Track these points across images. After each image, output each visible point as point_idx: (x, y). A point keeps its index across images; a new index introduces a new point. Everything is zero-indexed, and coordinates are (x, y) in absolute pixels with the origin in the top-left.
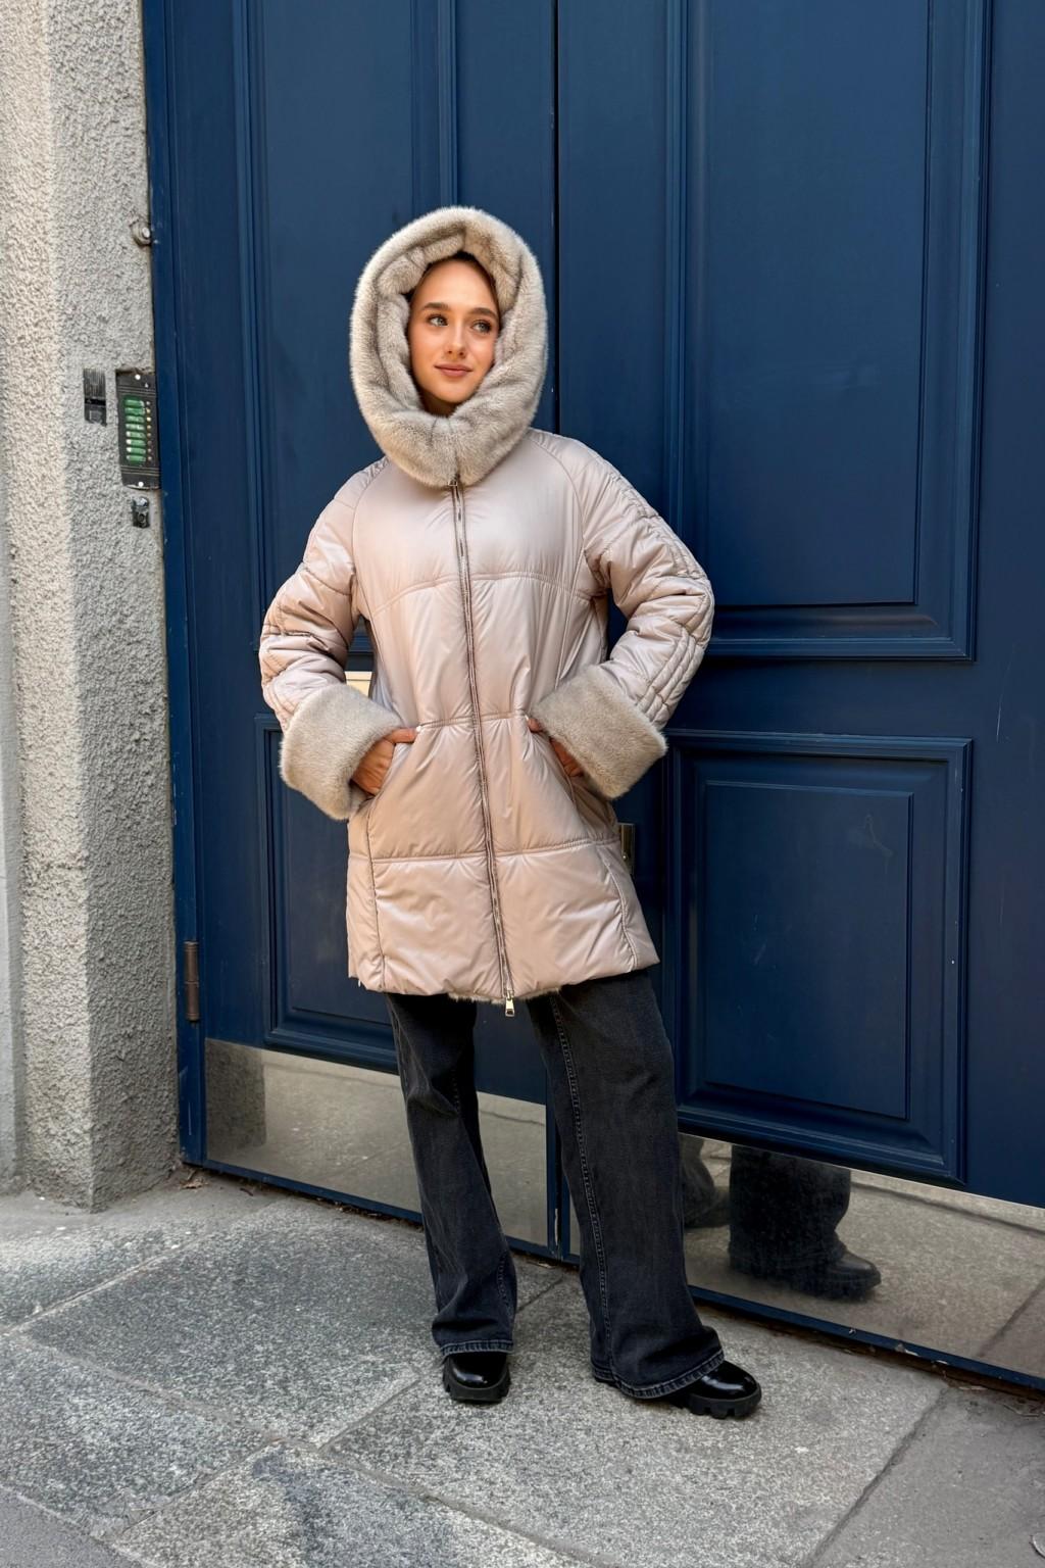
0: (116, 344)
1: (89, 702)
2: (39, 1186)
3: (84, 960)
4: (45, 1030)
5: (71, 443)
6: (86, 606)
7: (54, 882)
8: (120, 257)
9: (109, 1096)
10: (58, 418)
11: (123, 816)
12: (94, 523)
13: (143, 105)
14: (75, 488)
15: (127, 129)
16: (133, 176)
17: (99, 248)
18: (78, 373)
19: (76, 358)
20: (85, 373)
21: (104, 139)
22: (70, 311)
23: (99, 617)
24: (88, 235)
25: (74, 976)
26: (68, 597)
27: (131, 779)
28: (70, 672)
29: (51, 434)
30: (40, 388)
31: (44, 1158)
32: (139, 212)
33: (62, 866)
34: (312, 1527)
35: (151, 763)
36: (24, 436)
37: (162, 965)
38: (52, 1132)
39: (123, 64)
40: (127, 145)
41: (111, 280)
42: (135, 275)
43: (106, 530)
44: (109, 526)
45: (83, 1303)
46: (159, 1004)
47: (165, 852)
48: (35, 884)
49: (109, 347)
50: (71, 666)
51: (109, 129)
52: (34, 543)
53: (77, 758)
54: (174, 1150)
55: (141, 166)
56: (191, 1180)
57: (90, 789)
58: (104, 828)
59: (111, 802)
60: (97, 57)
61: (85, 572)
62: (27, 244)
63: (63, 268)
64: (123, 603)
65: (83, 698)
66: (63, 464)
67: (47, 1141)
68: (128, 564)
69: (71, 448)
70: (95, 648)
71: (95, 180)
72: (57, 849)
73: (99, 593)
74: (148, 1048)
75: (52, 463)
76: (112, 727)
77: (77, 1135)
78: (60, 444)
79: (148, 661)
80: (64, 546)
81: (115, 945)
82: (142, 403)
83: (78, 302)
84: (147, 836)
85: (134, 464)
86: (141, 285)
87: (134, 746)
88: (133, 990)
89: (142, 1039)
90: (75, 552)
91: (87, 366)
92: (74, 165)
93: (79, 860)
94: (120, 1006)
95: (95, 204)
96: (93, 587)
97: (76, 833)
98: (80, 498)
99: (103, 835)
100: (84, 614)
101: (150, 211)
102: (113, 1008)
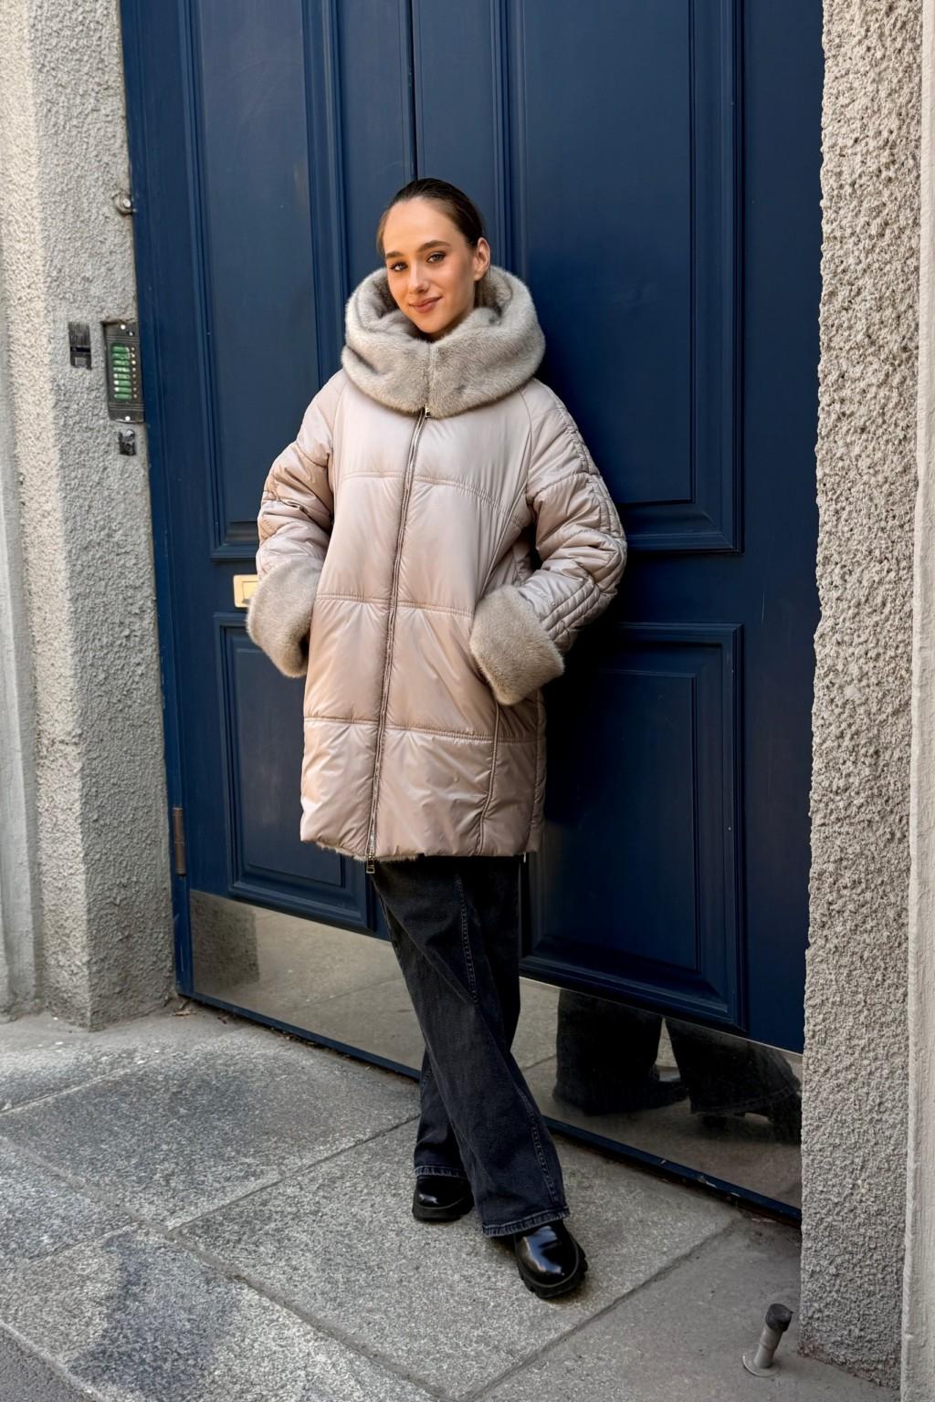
0: (100, 300)
1: (79, 604)
2: (54, 1008)
3: (79, 821)
4: (55, 879)
5: (58, 385)
7: (58, 755)
8: (103, 225)
9: (105, 935)
10: (46, 365)
11: (114, 700)
12: (82, 452)
13: (123, 94)
14: (62, 423)
15: (107, 116)
16: (114, 155)
17: (82, 219)
18: (63, 326)
19: (61, 314)
20: (70, 326)
21: (86, 125)
22: (54, 274)
23: (88, 533)
24: (70, 208)
25: (73, 834)
26: (59, 515)
27: (122, 669)
28: (62, 579)
29: (42, 379)
30: (33, 340)
31: (57, 985)
32: (121, 186)
33: (62, 742)
34: (127, 1292)
35: (141, 656)
36: (25, 381)
37: (156, 827)
38: (61, 964)
39: (102, 61)
40: (109, 130)
41: (94, 246)
42: (118, 240)
43: (93, 458)
44: (96, 455)
45: (46, 1104)
46: (153, 859)
47: (157, 731)
48: (46, 757)
49: (94, 303)
50: (63, 573)
51: (90, 117)
52: (35, 471)
53: (71, 651)
54: (171, 983)
55: (122, 147)
56: (183, 1009)
57: (82, 677)
58: (97, 710)
59: (103, 688)
60: (78, 56)
61: (74, 494)
62: (20, 219)
63: (48, 238)
64: (110, 519)
65: (74, 600)
66: (51, 403)
67: (58, 970)
68: (115, 487)
69: (58, 389)
70: (84, 558)
71: (77, 161)
72: (59, 727)
73: (88, 512)
74: (143, 896)
75: (43, 403)
76: (102, 625)
77: (78, 967)
78: (48, 386)
79: (135, 569)
80: (54, 473)
81: (109, 808)
82: (127, 349)
83: (63, 266)
84: (139, 718)
85: (121, 401)
86: (123, 249)
87: (124, 641)
88: (126, 847)
89: (137, 888)
90: (64, 477)
91: (72, 320)
92: (56, 150)
93: (74, 737)
94: (115, 860)
95: (76, 181)
96: (81, 507)
97: (70, 714)
98: (68, 431)
99: (96, 716)
100: (74, 529)
101: (130, 185)
102: (108, 861)
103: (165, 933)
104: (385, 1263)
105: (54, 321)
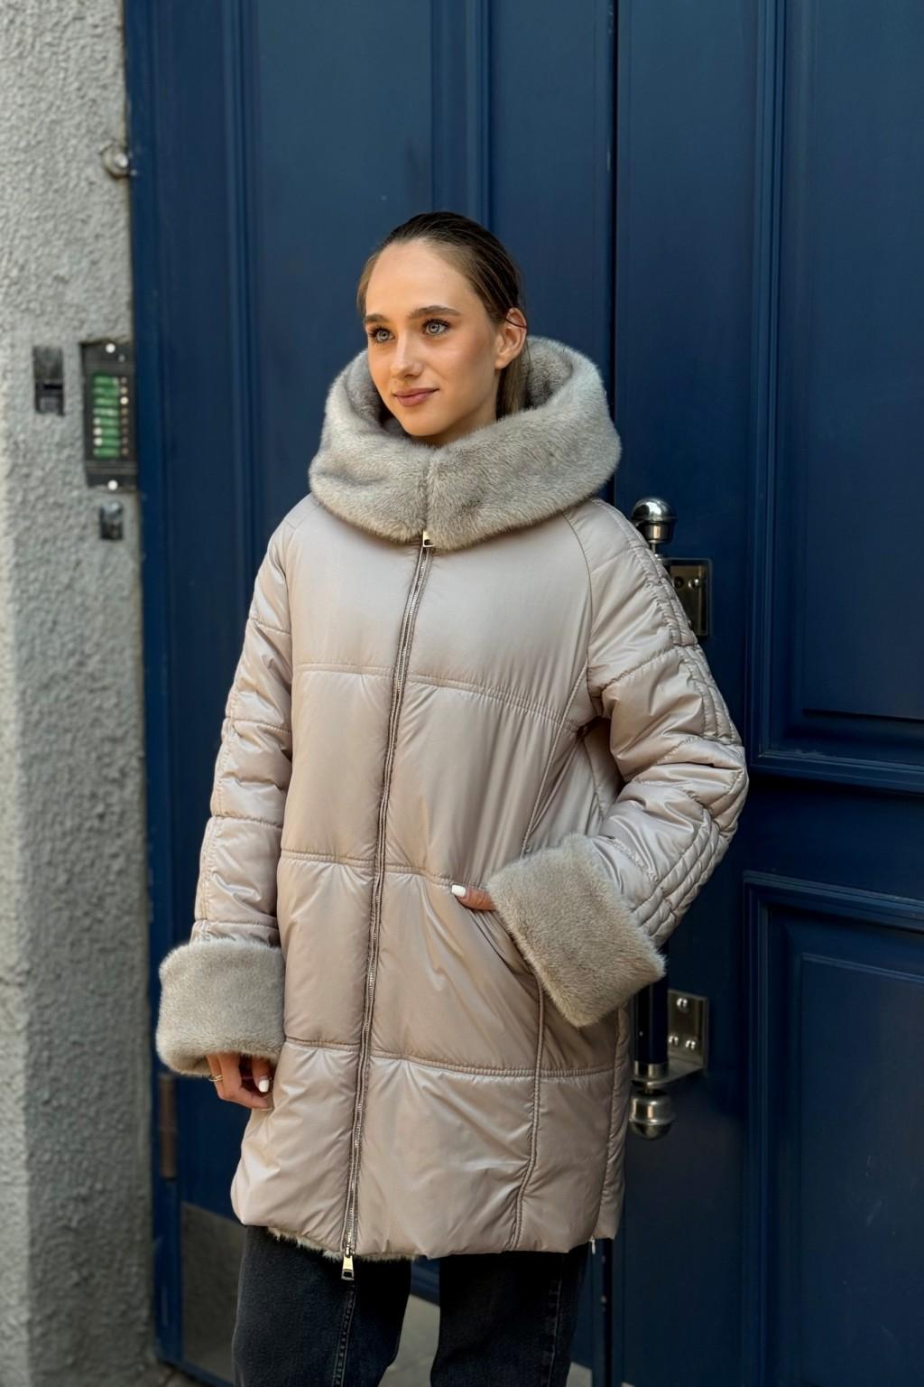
0: (80, 309)
1: (34, 771)
3: (22, 1104)
5: (16, 443)
8: (87, 195)
9: (53, 1279)
11: (79, 913)
12: (45, 541)
14: (19, 499)
15: (96, 26)
16: (105, 87)
17: (56, 186)
18: (26, 353)
19: (23, 333)
20: (35, 351)
21: (64, 42)
22: (14, 273)
23: (50, 662)
24: (39, 171)
25: (11, 1122)
26: (9, 638)
27: (92, 864)
28: (11, 734)
32: (113, 134)
35: (120, 842)
37: (131, 1103)
40: (99, 48)
41: (72, 228)
42: (107, 218)
43: (62, 549)
44: (66, 544)
46: (127, 1153)
49: (70, 313)
50: (12, 726)
51: (70, 29)
53: (17, 843)
54: (146, 1343)
55: (115, 74)
57: (34, 883)
58: (53, 931)
59: (63, 897)
61: (33, 605)
63: (5, 219)
64: (82, 639)
65: (26, 766)
66: (5, 469)
68: (92, 589)
69: (14, 449)
70: (44, 701)
71: (51, 98)
73: (52, 631)
74: (109, 1213)
76: (66, 800)
77: (13, 1328)
78: (2, 444)
79: (116, 712)
81: (65, 1080)
82: (115, 381)
83: (27, 261)
84: (113, 937)
85: (106, 459)
86: (115, 230)
87: (96, 823)
88: (89, 1138)
89: (102, 1200)
90: (19, 581)
91: (38, 342)
92: (21, 82)
93: (19, 974)
94: (72, 1160)
95: (50, 130)
96: (42, 624)
97: (14, 939)
98: (28, 510)
99: (51, 940)
100: (31, 658)
101: (127, 131)
102: (61, 1162)
103: (140, 1265)
105: (12, 346)
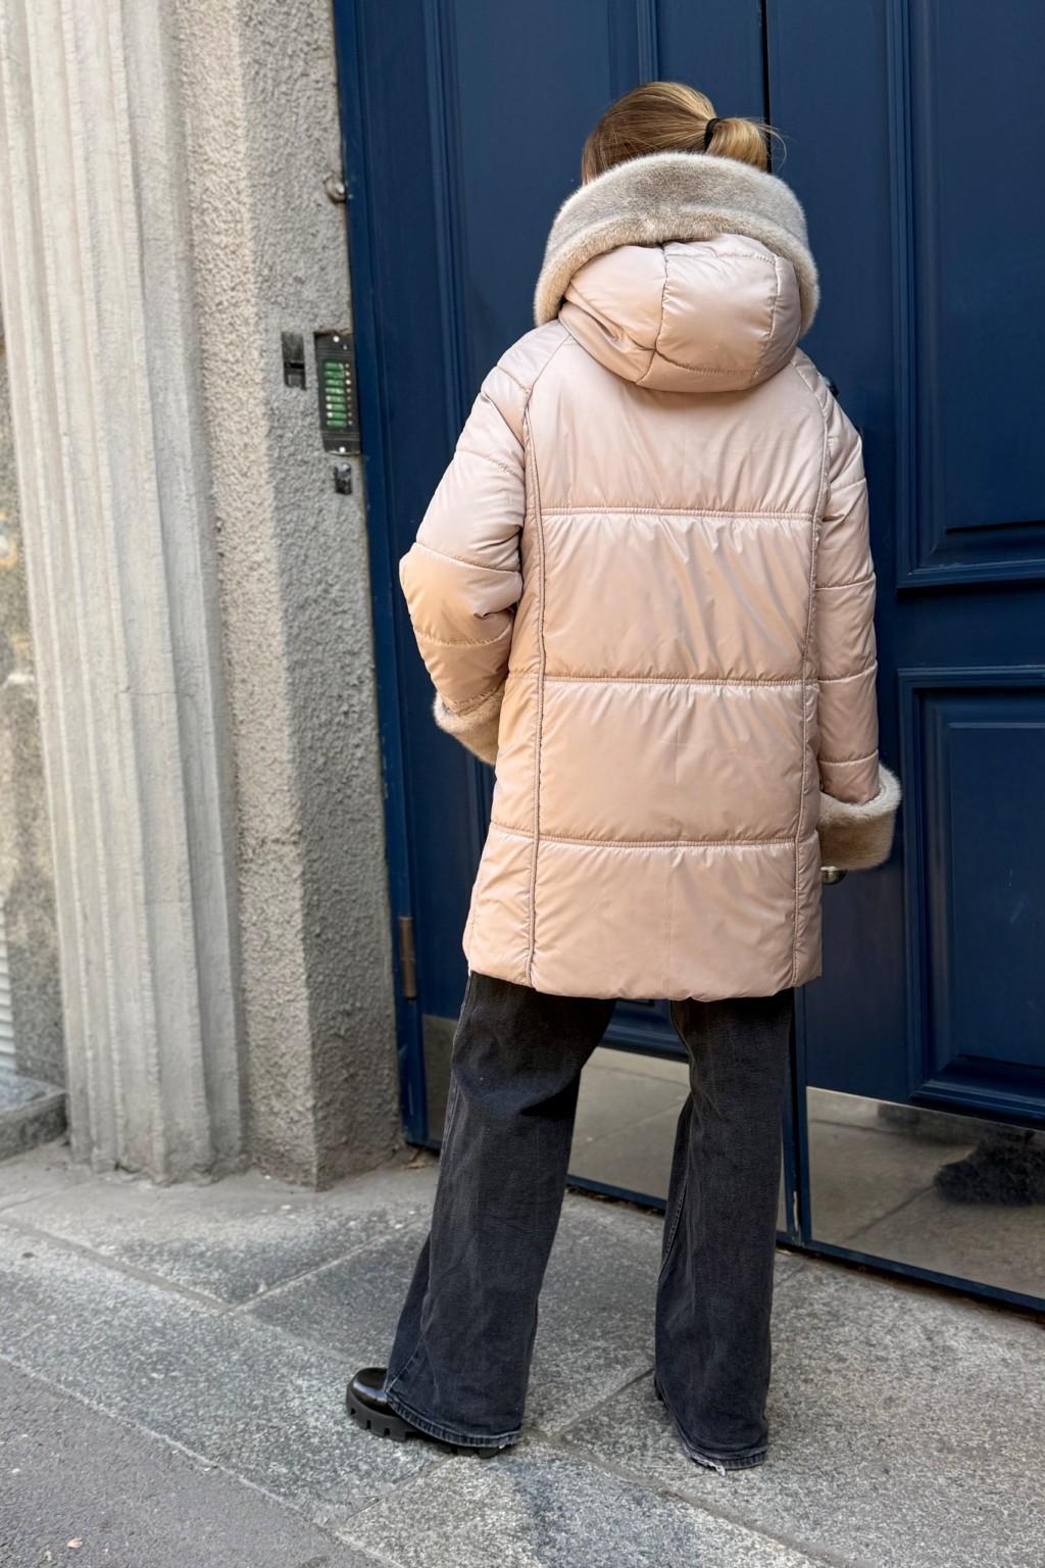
0: (314, 305)
1: (297, 674)
2: (264, 1164)
3: (300, 936)
4: (265, 1007)
5: (272, 409)
6: (291, 576)
7: (269, 857)
8: (315, 214)
9: (330, 1074)
10: (257, 384)
11: (334, 790)
12: (297, 490)
13: (333, 56)
14: (276, 455)
15: (317, 82)
16: (325, 130)
17: (292, 206)
18: (276, 336)
19: (274, 321)
20: (283, 336)
21: (295, 93)
22: (266, 272)
23: (304, 588)
24: (281, 193)
25: (292, 952)
26: (273, 567)
27: (341, 752)
28: (278, 644)
29: (252, 401)
30: (239, 354)
31: (268, 1136)
32: (332, 167)
33: (277, 841)
34: (543, 1520)
35: (361, 735)
36: (225, 405)
37: (378, 941)
38: (275, 1110)
39: (311, 15)
40: (319, 99)
41: (306, 240)
42: (331, 233)
43: (308, 498)
44: (312, 494)
45: (308, 1282)
46: (377, 980)
47: (377, 826)
48: (251, 861)
49: (307, 309)
50: (279, 638)
51: (299, 83)
52: (239, 515)
53: (287, 731)
54: (397, 1130)
55: (333, 120)
56: (414, 1160)
57: (300, 762)
58: (316, 802)
59: (322, 775)
60: (285, 9)
61: (289, 541)
62: (220, 206)
63: (257, 228)
64: (326, 571)
65: (291, 669)
66: (264, 430)
67: (271, 1118)
68: (332, 532)
69: (272, 414)
70: (301, 618)
71: (287, 135)
72: (271, 824)
73: (304, 562)
74: (367, 1025)
75: (253, 431)
76: (320, 699)
77: (300, 1113)
78: (260, 410)
79: (353, 632)
80: (268, 515)
81: (331, 920)
82: (341, 366)
83: (274, 263)
84: (359, 810)
85: (335, 429)
86: (337, 243)
87: (343, 718)
88: (349, 966)
89: (361, 1016)
90: (279, 521)
91: (285, 329)
92: (265, 122)
93: (293, 834)
94: (338, 982)
95: (287, 160)
96: (298, 556)
97: (289, 806)
98: (282, 465)
99: (315, 809)
100: (290, 584)
101: (343, 166)
102: (331, 984)
103: (390, 1069)
104: (843, 1466)
105: (266, 331)
